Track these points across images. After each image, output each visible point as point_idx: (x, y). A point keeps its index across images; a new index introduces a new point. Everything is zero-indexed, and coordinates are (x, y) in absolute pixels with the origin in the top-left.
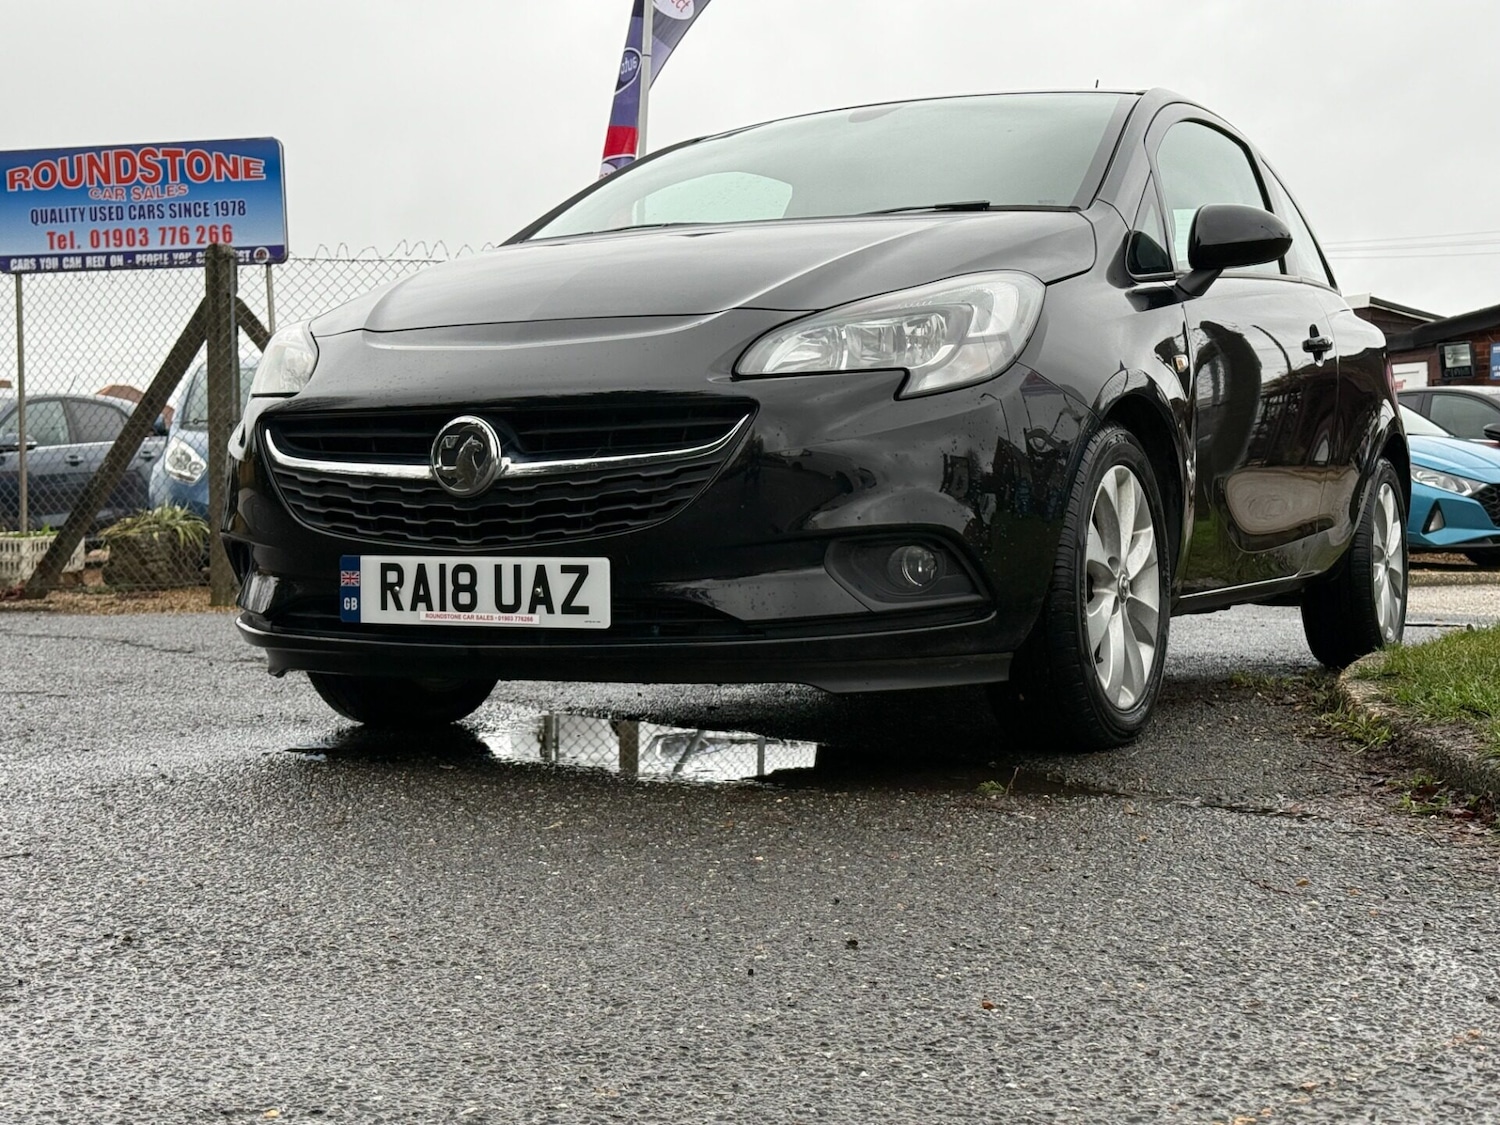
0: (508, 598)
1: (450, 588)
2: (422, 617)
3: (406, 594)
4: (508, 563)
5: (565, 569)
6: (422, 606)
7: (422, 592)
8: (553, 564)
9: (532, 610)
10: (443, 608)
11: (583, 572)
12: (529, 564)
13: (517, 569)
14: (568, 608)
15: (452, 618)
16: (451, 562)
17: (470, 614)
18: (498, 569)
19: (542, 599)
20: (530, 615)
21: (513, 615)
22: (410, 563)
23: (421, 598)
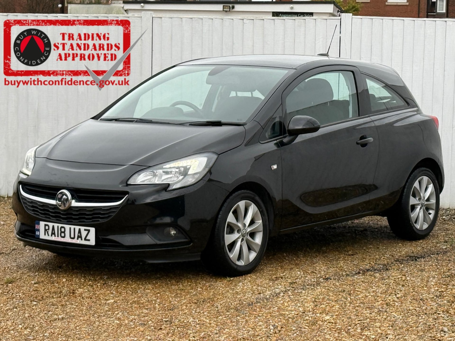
0: (72, 236)
1: (60, 232)
2: (53, 238)
3: (50, 232)
4: (73, 227)
5: (85, 230)
6: (53, 235)
7: (53, 232)
8: (82, 228)
9: (78, 239)
10: (58, 236)
11: (89, 231)
12: (77, 228)
13: (74, 229)
14: (85, 239)
15: (60, 239)
16: (60, 225)
17: (64, 239)
18: (70, 228)
19: (80, 237)
21: (74, 240)
22: (51, 225)
23: (53, 233)
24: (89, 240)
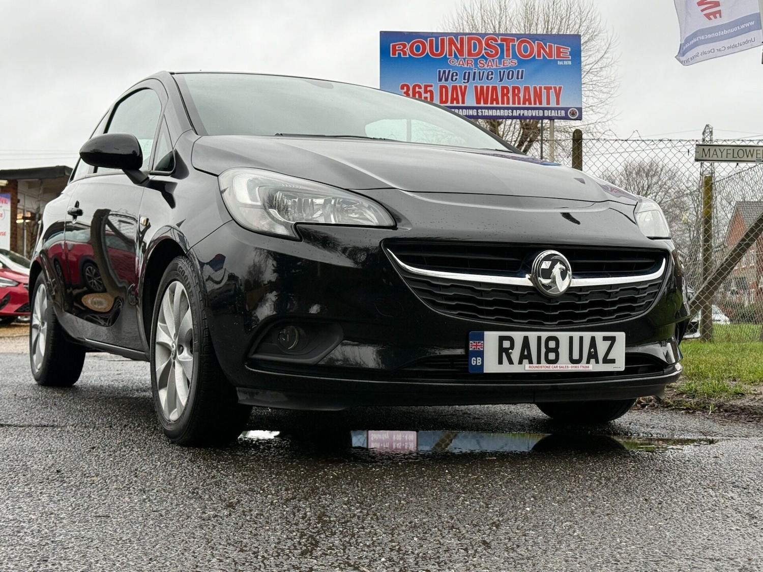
0: (576, 356)
1: (543, 350)
2: (526, 368)
3: (516, 354)
4: (576, 335)
5: (605, 339)
6: (526, 361)
7: (526, 353)
8: (599, 335)
9: (588, 362)
10: (539, 362)
11: (613, 340)
12: (587, 335)
13: (581, 338)
14: (606, 361)
15: (544, 368)
16: (545, 335)
17: (555, 365)
18: (571, 338)
19: (593, 356)
20: (588, 365)
21: (579, 365)
22: (518, 336)
23: (525, 356)
24: (613, 361)
